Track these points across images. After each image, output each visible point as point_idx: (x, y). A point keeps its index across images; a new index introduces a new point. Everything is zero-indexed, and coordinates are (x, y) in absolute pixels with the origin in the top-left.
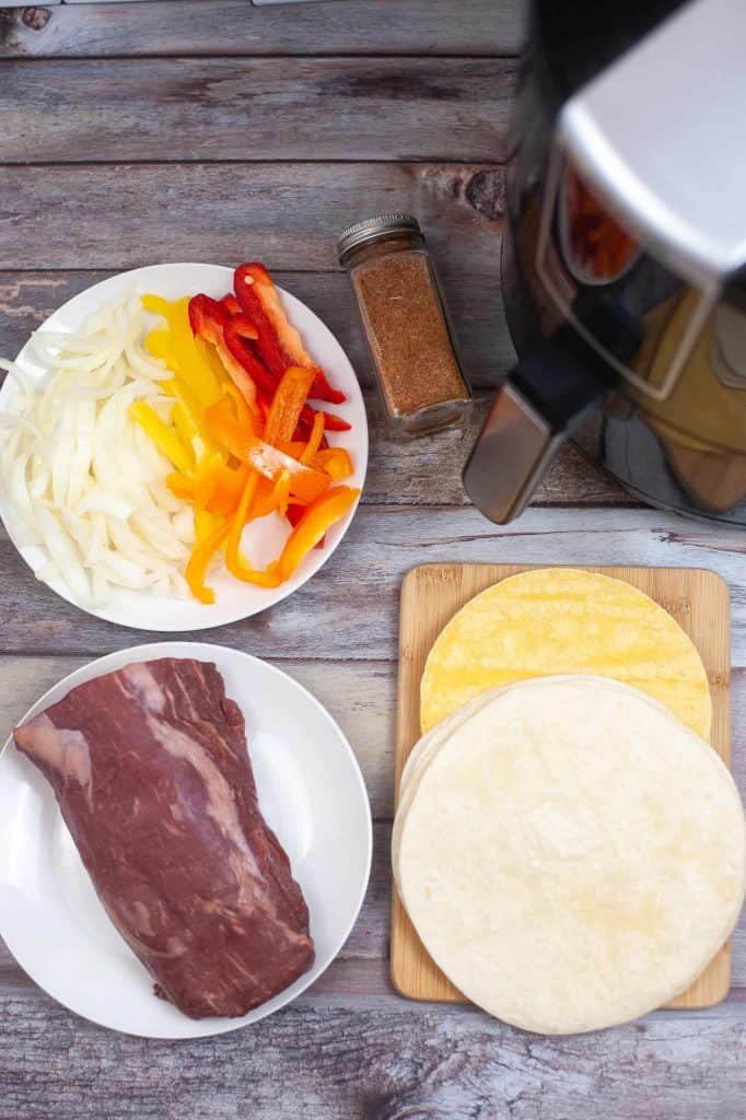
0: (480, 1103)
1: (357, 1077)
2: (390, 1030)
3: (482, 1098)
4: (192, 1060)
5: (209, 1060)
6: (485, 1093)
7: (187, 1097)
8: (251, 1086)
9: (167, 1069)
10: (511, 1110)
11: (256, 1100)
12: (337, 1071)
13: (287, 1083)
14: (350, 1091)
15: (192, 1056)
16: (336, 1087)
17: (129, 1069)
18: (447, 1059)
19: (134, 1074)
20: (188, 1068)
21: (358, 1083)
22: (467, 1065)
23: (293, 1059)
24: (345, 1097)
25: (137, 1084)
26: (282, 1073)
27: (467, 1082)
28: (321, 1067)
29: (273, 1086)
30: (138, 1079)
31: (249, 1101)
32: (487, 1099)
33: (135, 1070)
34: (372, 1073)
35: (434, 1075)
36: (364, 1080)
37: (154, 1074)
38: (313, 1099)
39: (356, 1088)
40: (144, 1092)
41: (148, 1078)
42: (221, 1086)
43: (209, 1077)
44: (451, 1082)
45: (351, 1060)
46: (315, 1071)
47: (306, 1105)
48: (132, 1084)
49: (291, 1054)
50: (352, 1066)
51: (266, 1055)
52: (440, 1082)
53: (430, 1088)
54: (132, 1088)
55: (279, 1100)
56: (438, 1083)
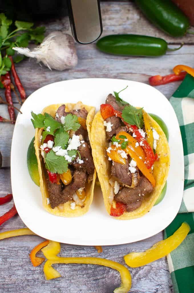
0: (157, 287)
1: (103, 278)
2: (117, 257)
3: (159, 285)
4: (30, 272)
5: (38, 271)
6: (160, 283)
7: (28, 288)
8: (57, 282)
9: (19, 276)
10: (171, 290)
11: (59, 288)
12: (94, 275)
13: (72, 281)
14: (100, 284)
15: (31, 270)
16: (94, 282)
17: (2, 276)
18: (143, 269)
19: (4, 278)
20: (28, 275)
21: (104, 280)
22: (151, 271)
23: (75, 270)
24: (98, 287)
25: (6, 283)
26: (71, 276)
27: (152, 279)
28: (88, 274)
29: (66, 282)
30: (6, 280)
31: (56, 289)
32: (161, 286)
33: (5, 276)
34: (110, 276)
35: (137, 275)
36: (106, 279)
37: (14, 278)
38: (84, 288)
39: (103, 282)
40: (10, 286)
41: (11, 280)
42: (43, 283)
43: (38, 279)
44: (145, 278)
45: (100, 270)
46: (85, 275)
47: (81, 290)
48: (4, 283)
49: (74, 268)
50: (101, 273)
51: (63, 269)
52: (140, 279)
53: (135, 281)
54: (4, 284)
55: (69, 288)
56: (139, 279)
